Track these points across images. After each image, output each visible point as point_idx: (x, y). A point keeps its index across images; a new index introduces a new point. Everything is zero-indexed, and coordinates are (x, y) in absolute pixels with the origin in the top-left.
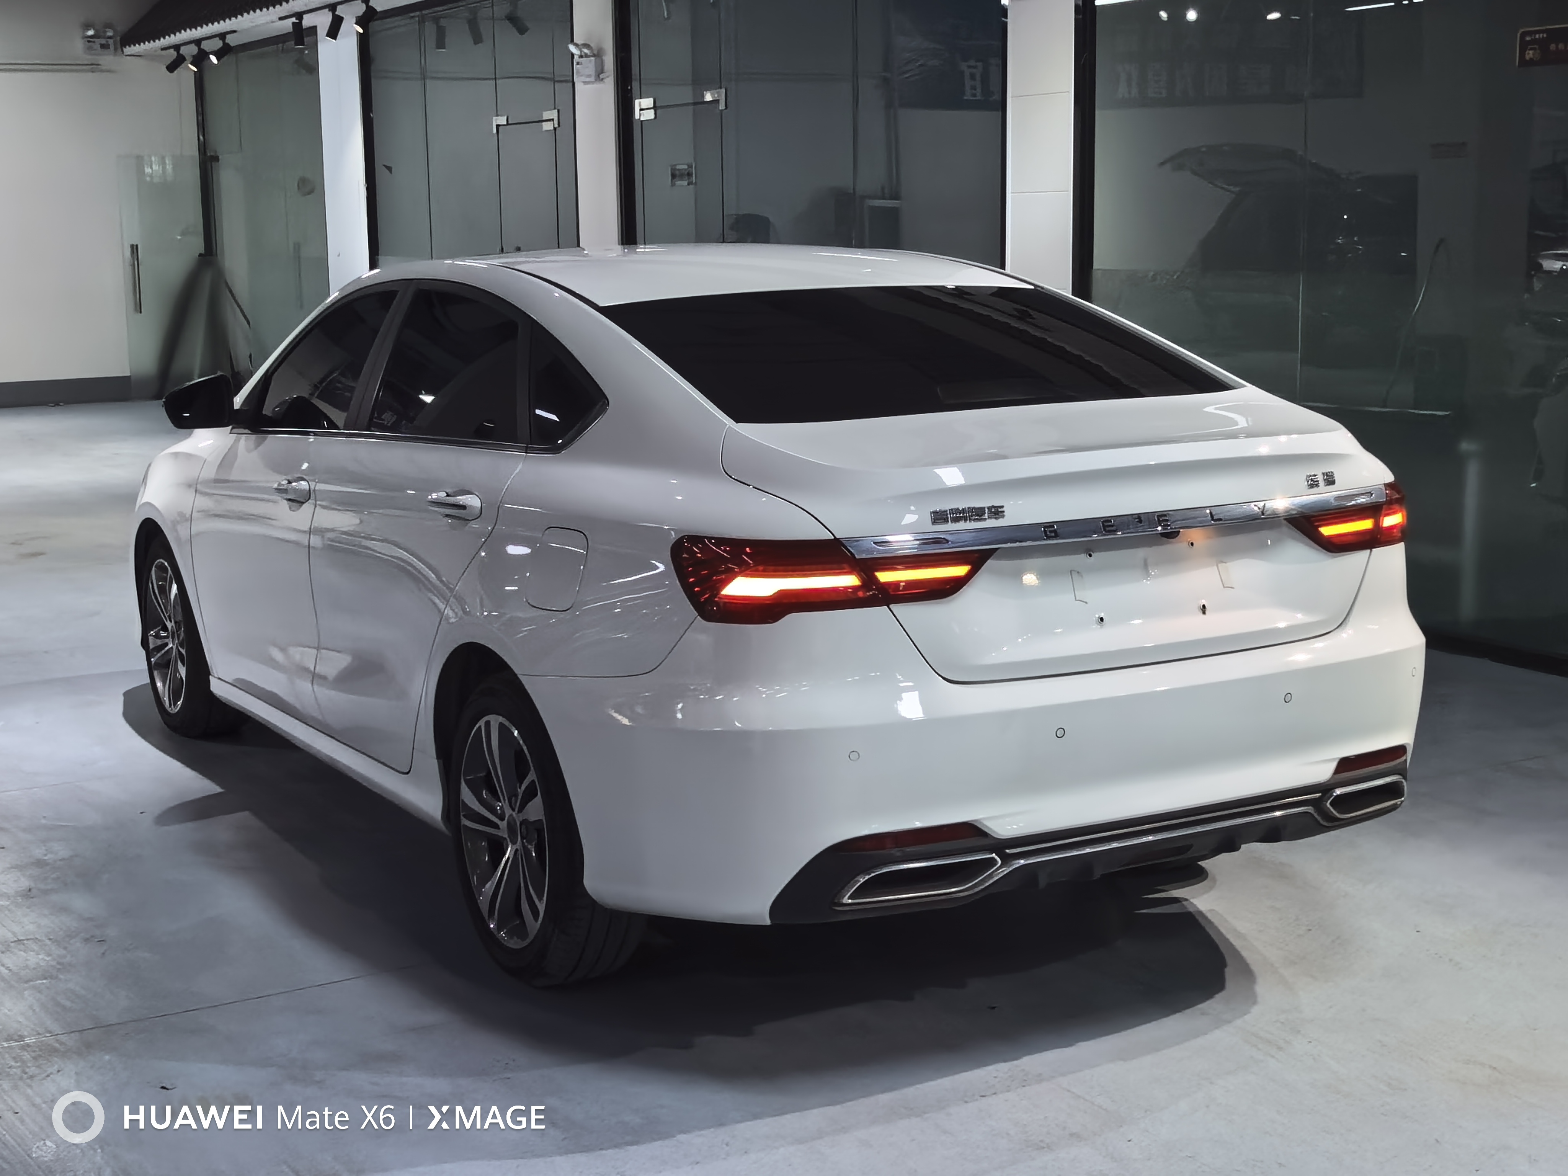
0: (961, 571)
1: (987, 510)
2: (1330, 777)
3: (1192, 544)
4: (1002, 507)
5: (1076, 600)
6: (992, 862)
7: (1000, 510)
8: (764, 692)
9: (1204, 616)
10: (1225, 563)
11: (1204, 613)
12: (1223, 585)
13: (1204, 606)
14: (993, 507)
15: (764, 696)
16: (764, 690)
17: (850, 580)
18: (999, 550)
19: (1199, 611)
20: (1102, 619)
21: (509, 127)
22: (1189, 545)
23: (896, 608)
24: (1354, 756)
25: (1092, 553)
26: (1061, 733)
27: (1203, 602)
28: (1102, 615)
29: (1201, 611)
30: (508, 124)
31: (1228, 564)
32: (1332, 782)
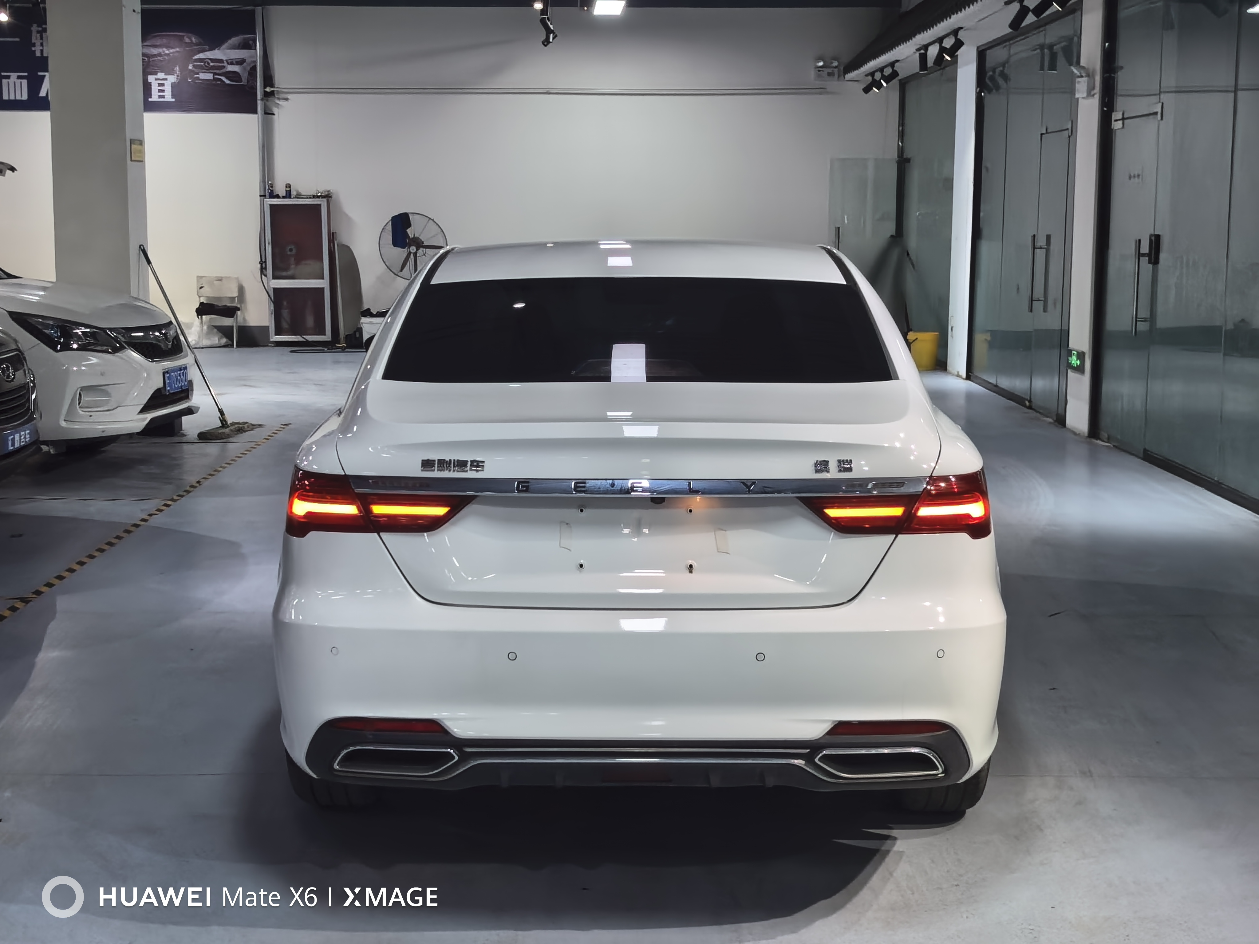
0: (441, 511)
1: (469, 463)
2: (821, 735)
3: (691, 511)
4: (483, 462)
5: (560, 547)
6: (450, 757)
7: (480, 464)
8: (320, 594)
9: (690, 574)
10: (725, 531)
11: (691, 572)
12: (718, 550)
13: (691, 566)
14: (475, 461)
15: (320, 597)
16: (319, 592)
17: (351, 510)
18: (478, 498)
19: (687, 569)
20: (581, 566)
21: (1047, 134)
22: (687, 512)
23: (385, 536)
24: (857, 721)
25: (584, 510)
26: (512, 657)
27: (690, 562)
28: (582, 562)
29: (688, 570)
30: (1047, 133)
31: (727, 532)
32: (822, 741)
